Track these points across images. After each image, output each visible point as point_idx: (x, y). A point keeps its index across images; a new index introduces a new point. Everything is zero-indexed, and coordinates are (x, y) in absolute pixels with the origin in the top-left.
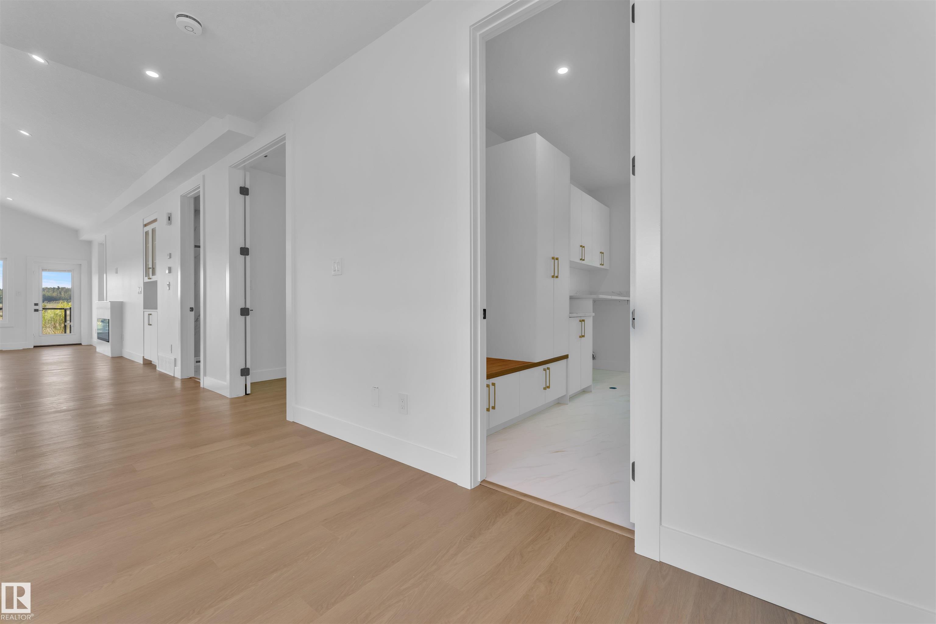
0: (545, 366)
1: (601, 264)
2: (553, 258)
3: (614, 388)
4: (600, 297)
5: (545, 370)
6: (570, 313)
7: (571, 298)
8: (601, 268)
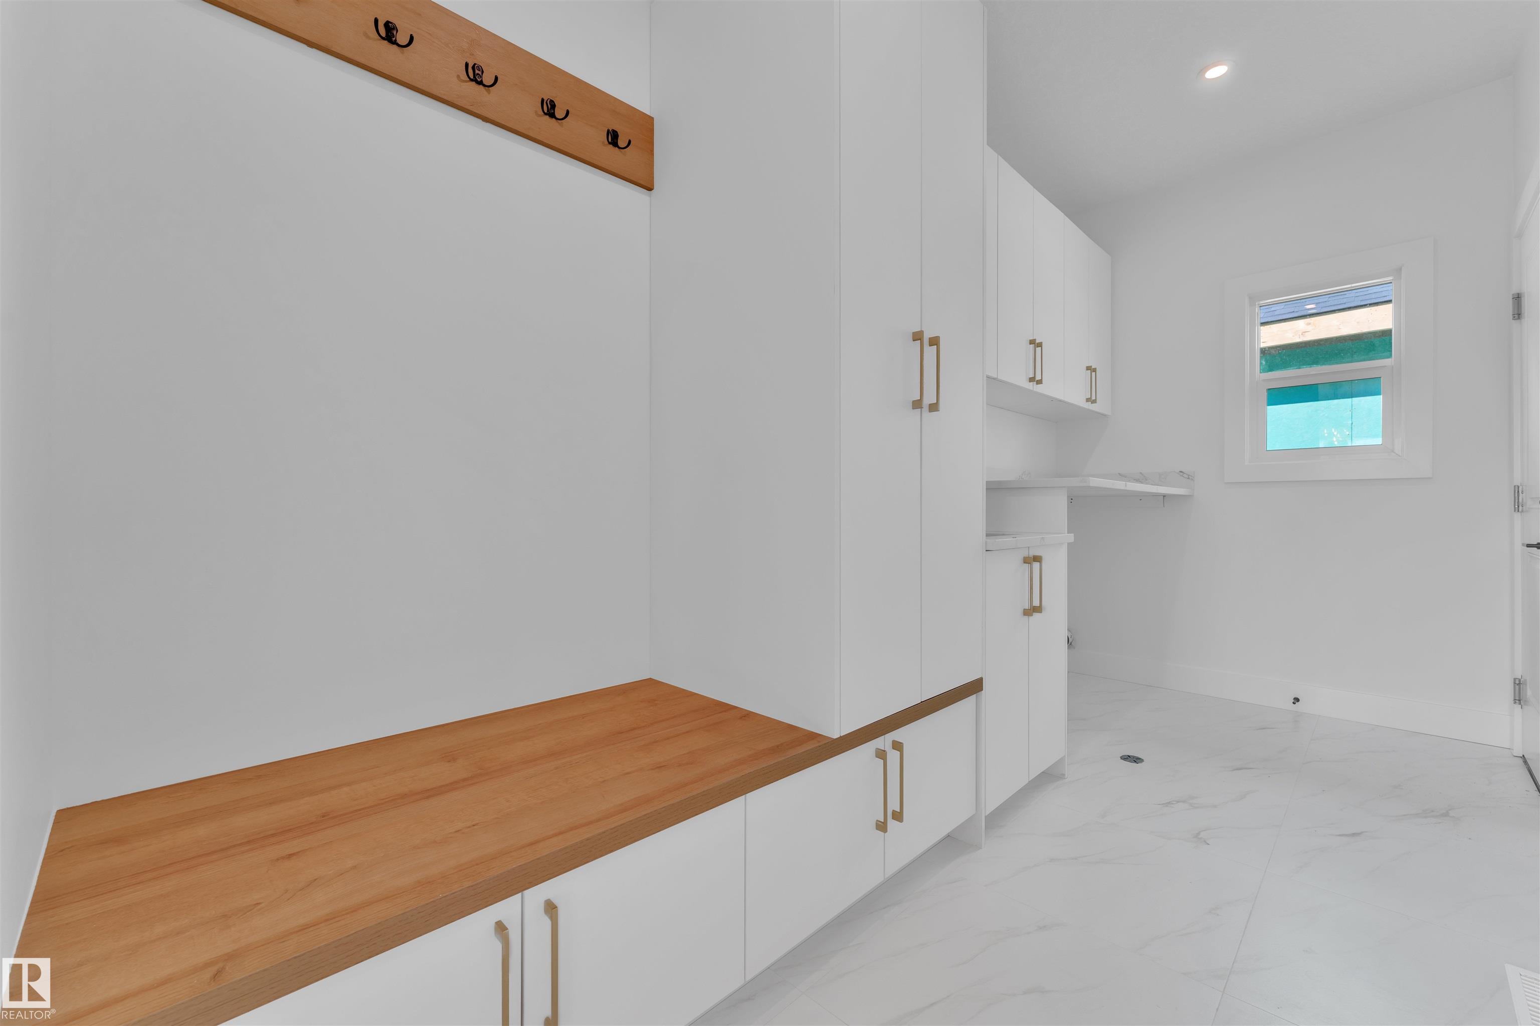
0: (884, 742)
1: (1088, 400)
2: (918, 336)
3: (1136, 760)
4: (1091, 485)
5: (881, 754)
6: (987, 535)
7: (995, 489)
8: (1088, 410)
